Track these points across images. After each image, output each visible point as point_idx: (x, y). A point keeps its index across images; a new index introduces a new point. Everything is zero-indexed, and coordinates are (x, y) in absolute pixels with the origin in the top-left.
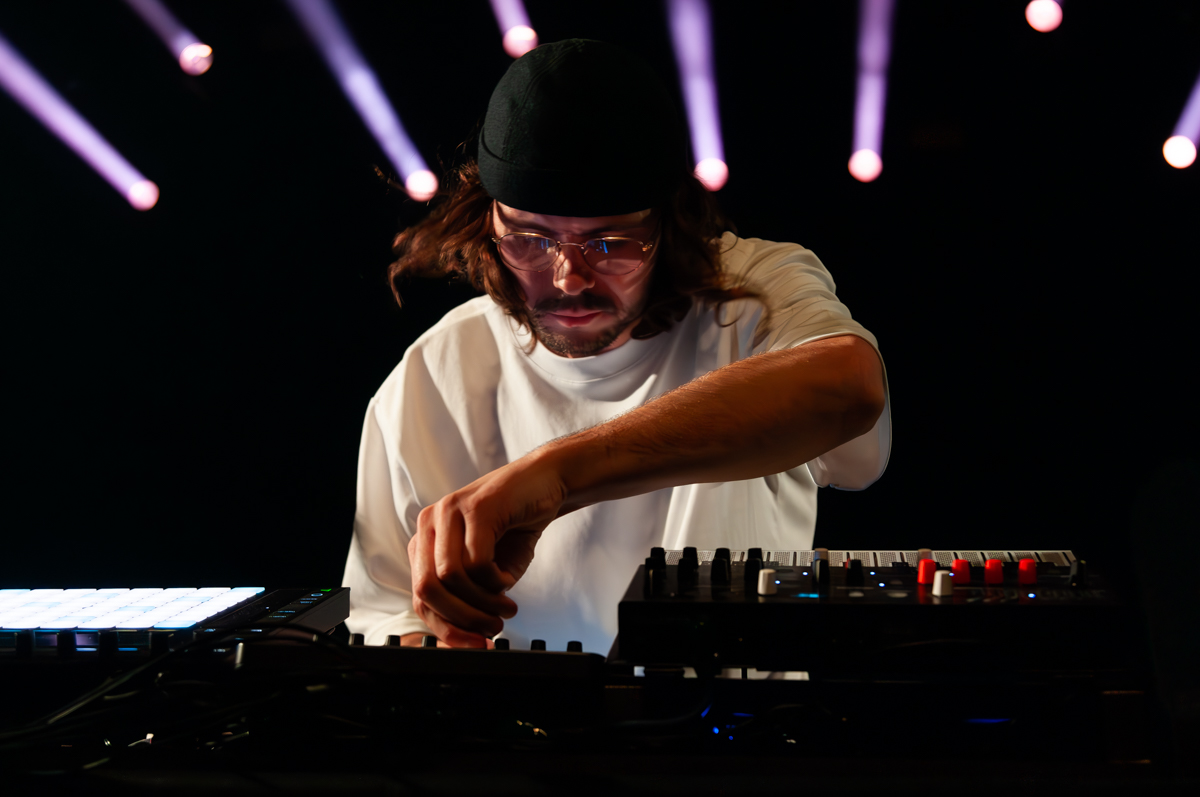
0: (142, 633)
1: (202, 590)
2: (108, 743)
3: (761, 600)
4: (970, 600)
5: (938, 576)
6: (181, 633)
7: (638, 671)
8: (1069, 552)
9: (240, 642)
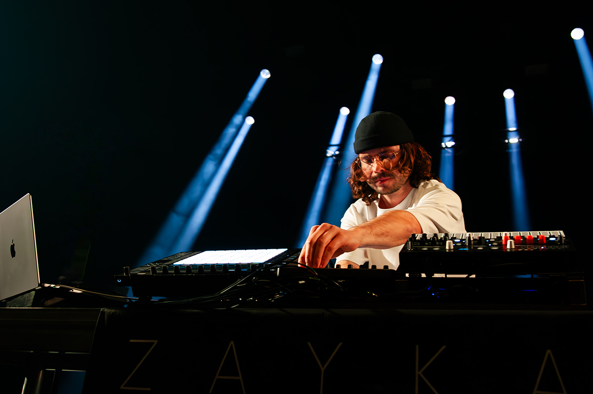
0: (249, 264)
1: (268, 250)
2: (241, 299)
3: (447, 251)
4: (520, 250)
5: (509, 242)
6: (261, 264)
7: (407, 275)
8: (562, 232)
9: (278, 267)
